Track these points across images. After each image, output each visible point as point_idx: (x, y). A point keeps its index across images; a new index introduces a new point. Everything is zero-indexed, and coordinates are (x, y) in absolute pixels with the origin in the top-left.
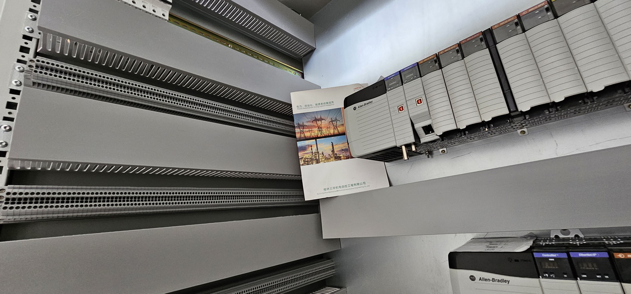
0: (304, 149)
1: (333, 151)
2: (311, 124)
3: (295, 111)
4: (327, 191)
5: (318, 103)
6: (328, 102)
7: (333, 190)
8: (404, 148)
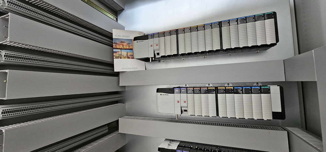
0: (116, 52)
1: (127, 55)
2: (120, 43)
3: (114, 37)
4: (123, 69)
5: (123, 35)
6: (128, 36)
7: (125, 69)
8: (150, 58)
